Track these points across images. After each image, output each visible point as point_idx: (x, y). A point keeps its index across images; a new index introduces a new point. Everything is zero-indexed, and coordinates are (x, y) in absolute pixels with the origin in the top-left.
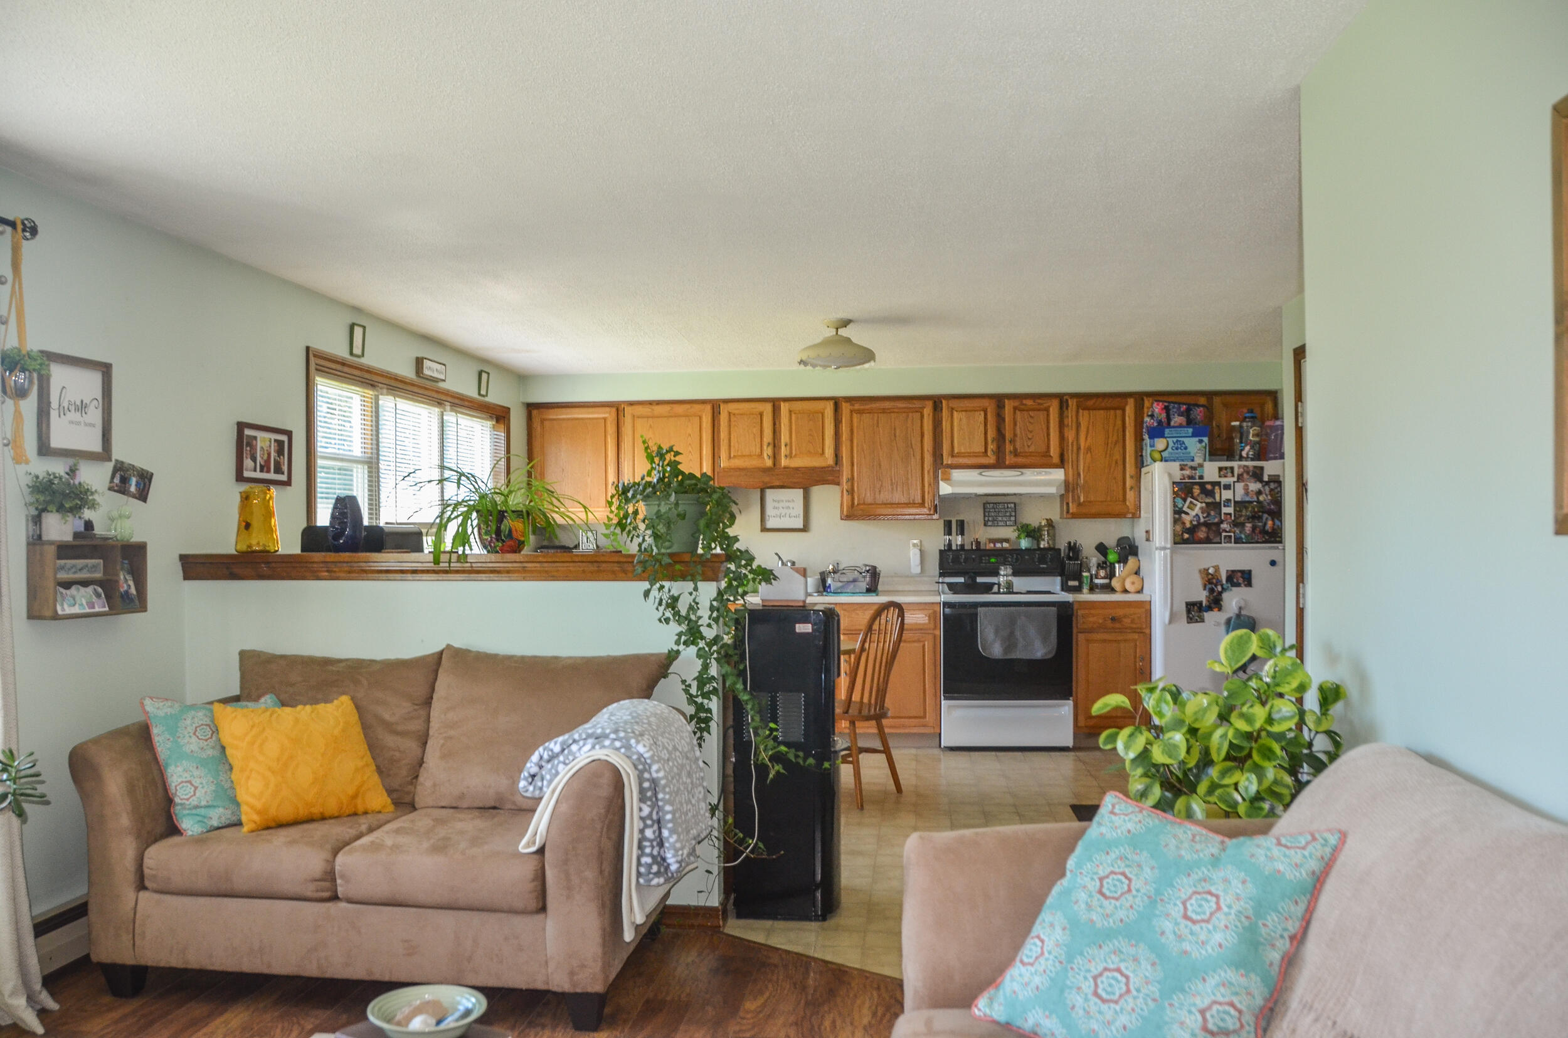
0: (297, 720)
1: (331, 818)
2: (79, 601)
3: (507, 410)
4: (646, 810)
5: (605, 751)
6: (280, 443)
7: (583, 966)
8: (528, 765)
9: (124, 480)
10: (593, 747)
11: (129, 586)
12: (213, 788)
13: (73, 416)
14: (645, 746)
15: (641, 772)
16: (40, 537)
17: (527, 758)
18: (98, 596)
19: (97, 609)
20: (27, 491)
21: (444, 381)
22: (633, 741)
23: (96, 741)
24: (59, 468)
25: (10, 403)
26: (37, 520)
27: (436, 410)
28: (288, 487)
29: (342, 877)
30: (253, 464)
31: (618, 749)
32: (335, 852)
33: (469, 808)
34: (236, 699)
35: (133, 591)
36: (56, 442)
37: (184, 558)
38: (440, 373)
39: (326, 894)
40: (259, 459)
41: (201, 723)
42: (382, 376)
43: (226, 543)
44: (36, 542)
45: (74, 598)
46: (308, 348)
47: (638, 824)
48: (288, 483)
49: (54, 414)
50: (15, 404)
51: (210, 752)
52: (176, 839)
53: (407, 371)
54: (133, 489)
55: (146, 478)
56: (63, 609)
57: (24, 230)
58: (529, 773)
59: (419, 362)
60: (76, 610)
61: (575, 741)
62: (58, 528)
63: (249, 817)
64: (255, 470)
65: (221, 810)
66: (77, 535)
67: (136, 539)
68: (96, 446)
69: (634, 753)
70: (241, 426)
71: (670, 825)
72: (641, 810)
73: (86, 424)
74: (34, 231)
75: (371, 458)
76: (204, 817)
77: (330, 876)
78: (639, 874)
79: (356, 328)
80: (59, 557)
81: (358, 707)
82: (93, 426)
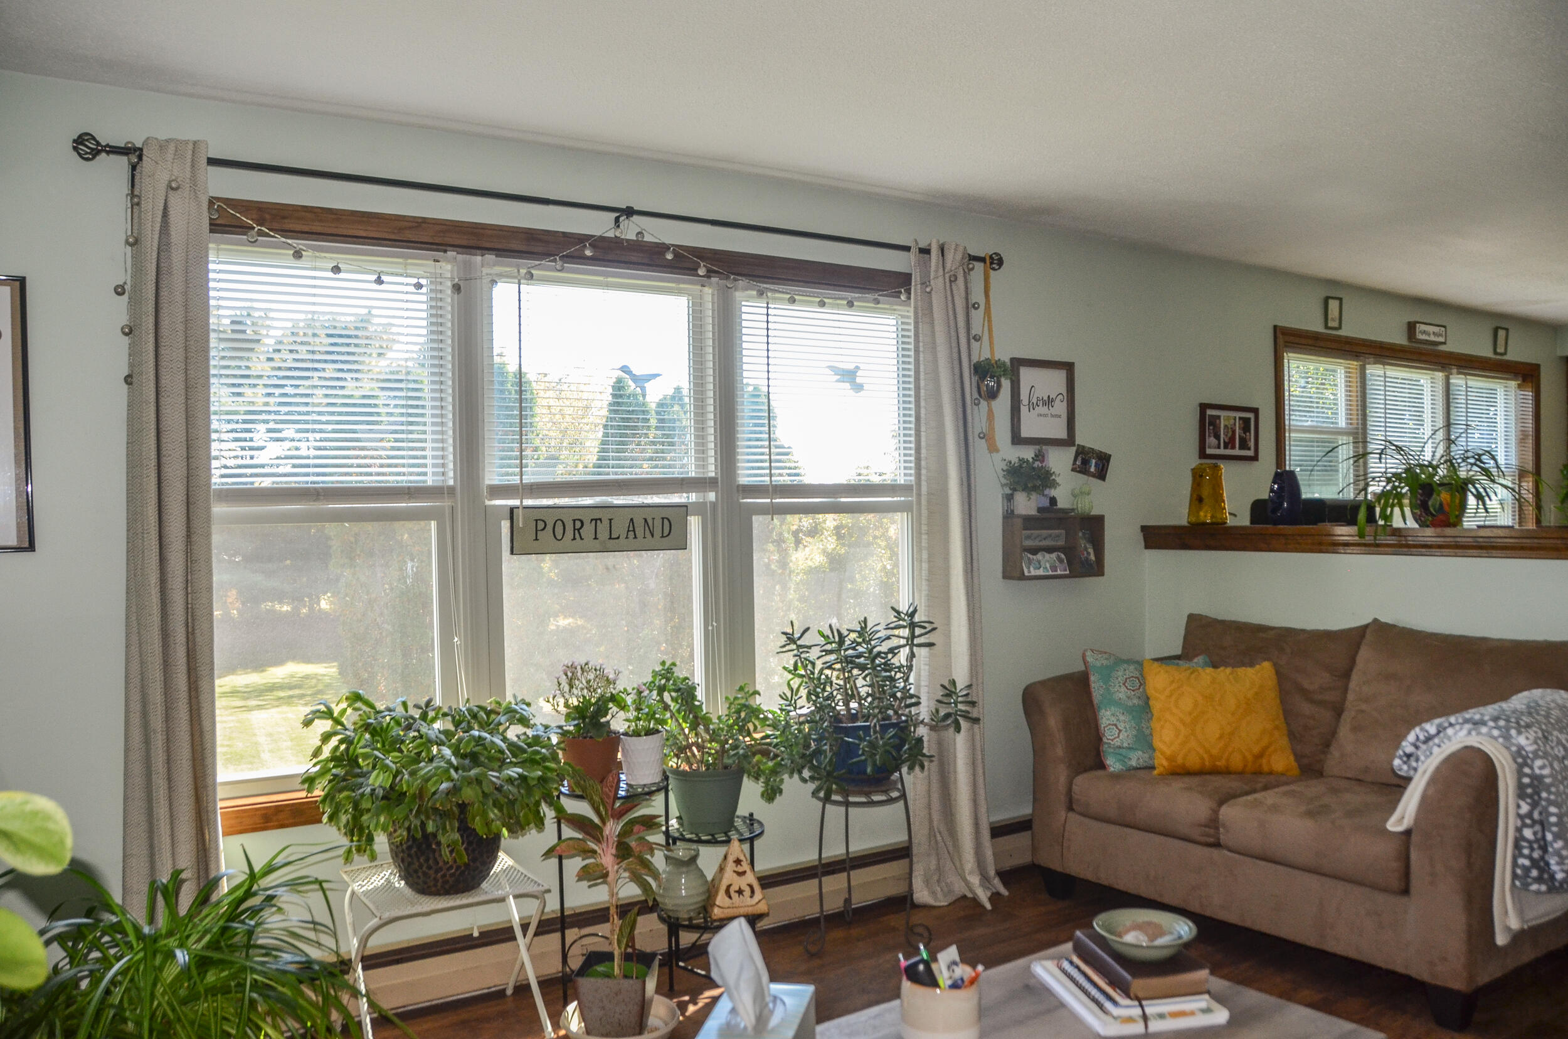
0: (1213, 681)
1: (1235, 773)
2: (1045, 564)
3: (1536, 367)
4: (1525, 808)
5: (1479, 738)
6: (1246, 421)
7: (1444, 959)
8: (1404, 743)
9: (1085, 462)
10: (1469, 733)
11: (1089, 554)
12: (1135, 732)
13: (1043, 410)
14: (1527, 738)
15: (1520, 767)
16: (1012, 511)
17: (1404, 737)
18: (1061, 561)
19: (1059, 572)
20: (1001, 474)
21: (1444, 343)
22: (1513, 732)
23: (1042, 683)
24: (1028, 453)
25: (983, 403)
26: (1009, 498)
27: (1440, 375)
28: (1256, 462)
29: (1224, 826)
30: (1217, 442)
31: (1495, 738)
32: (1221, 803)
33: (1373, 783)
34: (1178, 657)
35: (1092, 557)
36: (1025, 433)
37: (1144, 529)
38: (1440, 335)
39: (1212, 840)
40: (1222, 436)
41: (1132, 675)
42: (1364, 345)
43: (1179, 515)
44: (1009, 516)
45: (1039, 562)
46: (1275, 327)
47: (1513, 822)
48: (1255, 458)
49: (1024, 410)
50: (989, 406)
51: (1136, 701)
52: (1100, 773)
53: (1399, 338)
54: (1092, 469)
55: (1104, 460)
56: (1029, 572)
57: (992, 263)
58: (1404, 752)
59: (1411, 327)
60: (1041, 572)
61: (1451, 725)
62: (1026, 505)
63: (1161, 762)
64: (1219, 447)
65: (1140, 753)
66: (1040, 510)
67: (1094, 512)
68: (1062, 434)
69: (1514, 745)
70: (1204, 407)
71: (1555, 829)
72: (1519, 806)
73: (1052, 416)
74: (1000, 262)
75: (1357, 429)
76: (1125, 757)
77: (1214, 823)
78: (1515, 876)
79: (1331, 302)
80: (1026, 528)
81: (1278, 673)
82: (1060, 416)
